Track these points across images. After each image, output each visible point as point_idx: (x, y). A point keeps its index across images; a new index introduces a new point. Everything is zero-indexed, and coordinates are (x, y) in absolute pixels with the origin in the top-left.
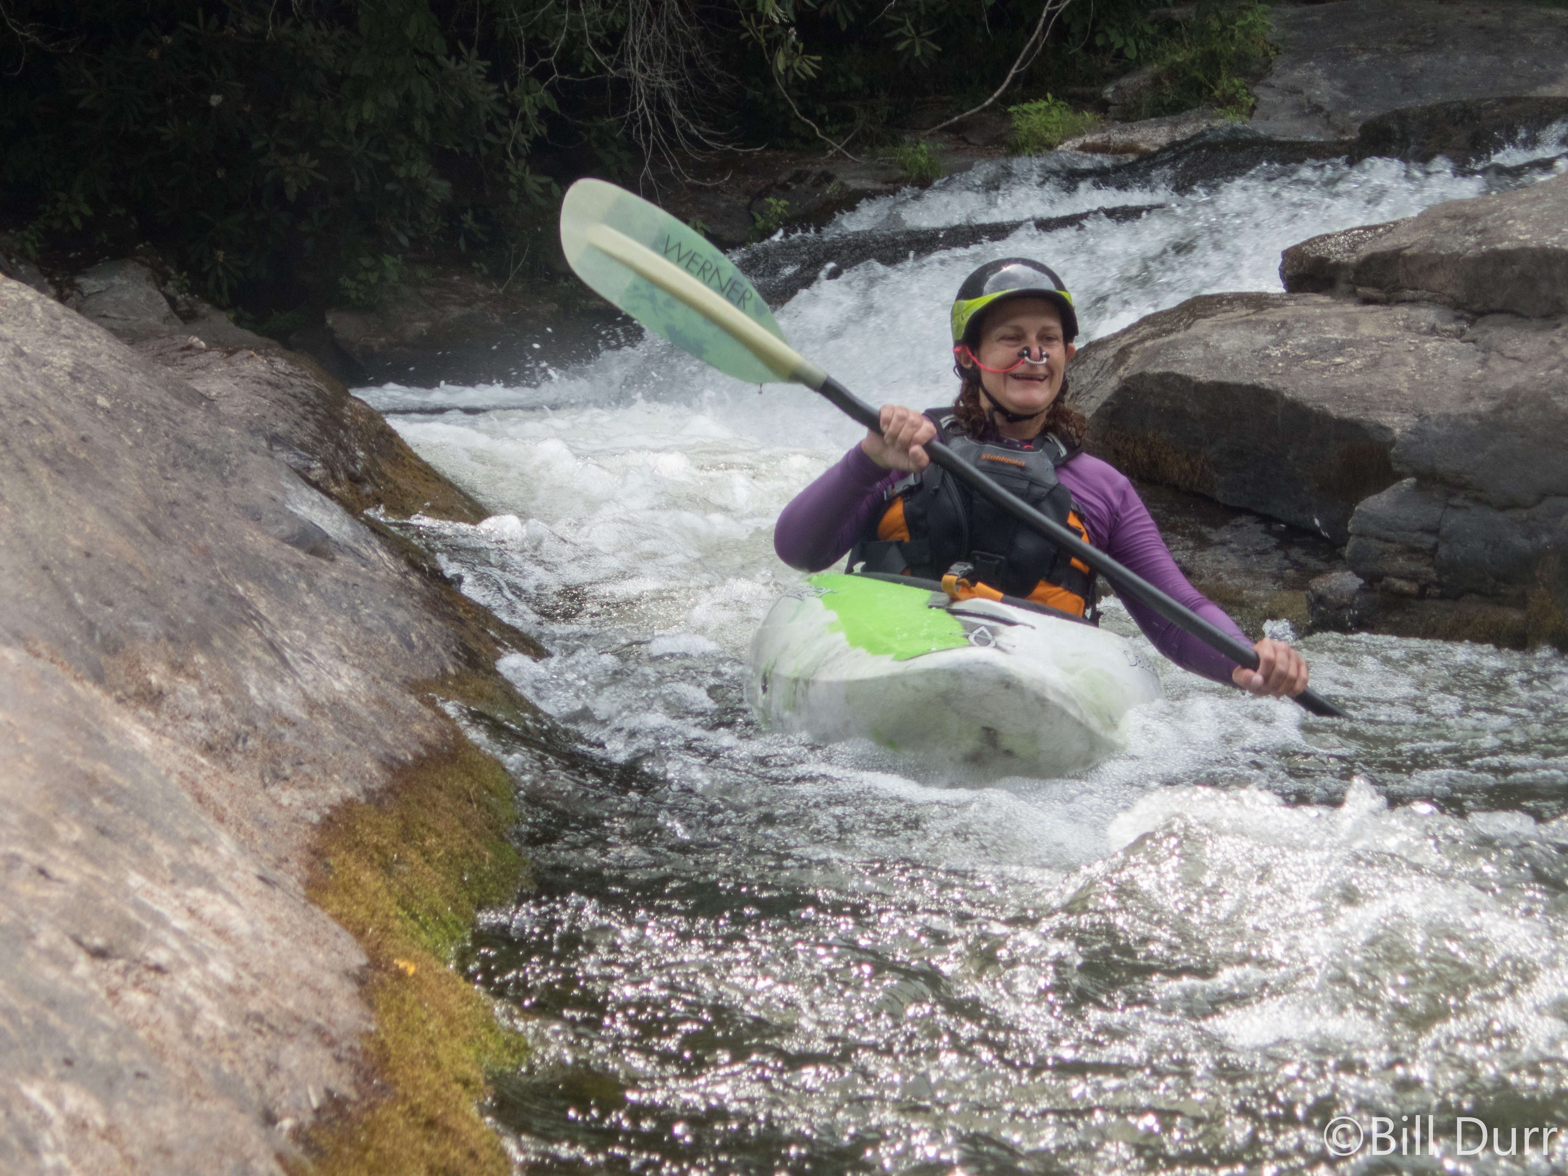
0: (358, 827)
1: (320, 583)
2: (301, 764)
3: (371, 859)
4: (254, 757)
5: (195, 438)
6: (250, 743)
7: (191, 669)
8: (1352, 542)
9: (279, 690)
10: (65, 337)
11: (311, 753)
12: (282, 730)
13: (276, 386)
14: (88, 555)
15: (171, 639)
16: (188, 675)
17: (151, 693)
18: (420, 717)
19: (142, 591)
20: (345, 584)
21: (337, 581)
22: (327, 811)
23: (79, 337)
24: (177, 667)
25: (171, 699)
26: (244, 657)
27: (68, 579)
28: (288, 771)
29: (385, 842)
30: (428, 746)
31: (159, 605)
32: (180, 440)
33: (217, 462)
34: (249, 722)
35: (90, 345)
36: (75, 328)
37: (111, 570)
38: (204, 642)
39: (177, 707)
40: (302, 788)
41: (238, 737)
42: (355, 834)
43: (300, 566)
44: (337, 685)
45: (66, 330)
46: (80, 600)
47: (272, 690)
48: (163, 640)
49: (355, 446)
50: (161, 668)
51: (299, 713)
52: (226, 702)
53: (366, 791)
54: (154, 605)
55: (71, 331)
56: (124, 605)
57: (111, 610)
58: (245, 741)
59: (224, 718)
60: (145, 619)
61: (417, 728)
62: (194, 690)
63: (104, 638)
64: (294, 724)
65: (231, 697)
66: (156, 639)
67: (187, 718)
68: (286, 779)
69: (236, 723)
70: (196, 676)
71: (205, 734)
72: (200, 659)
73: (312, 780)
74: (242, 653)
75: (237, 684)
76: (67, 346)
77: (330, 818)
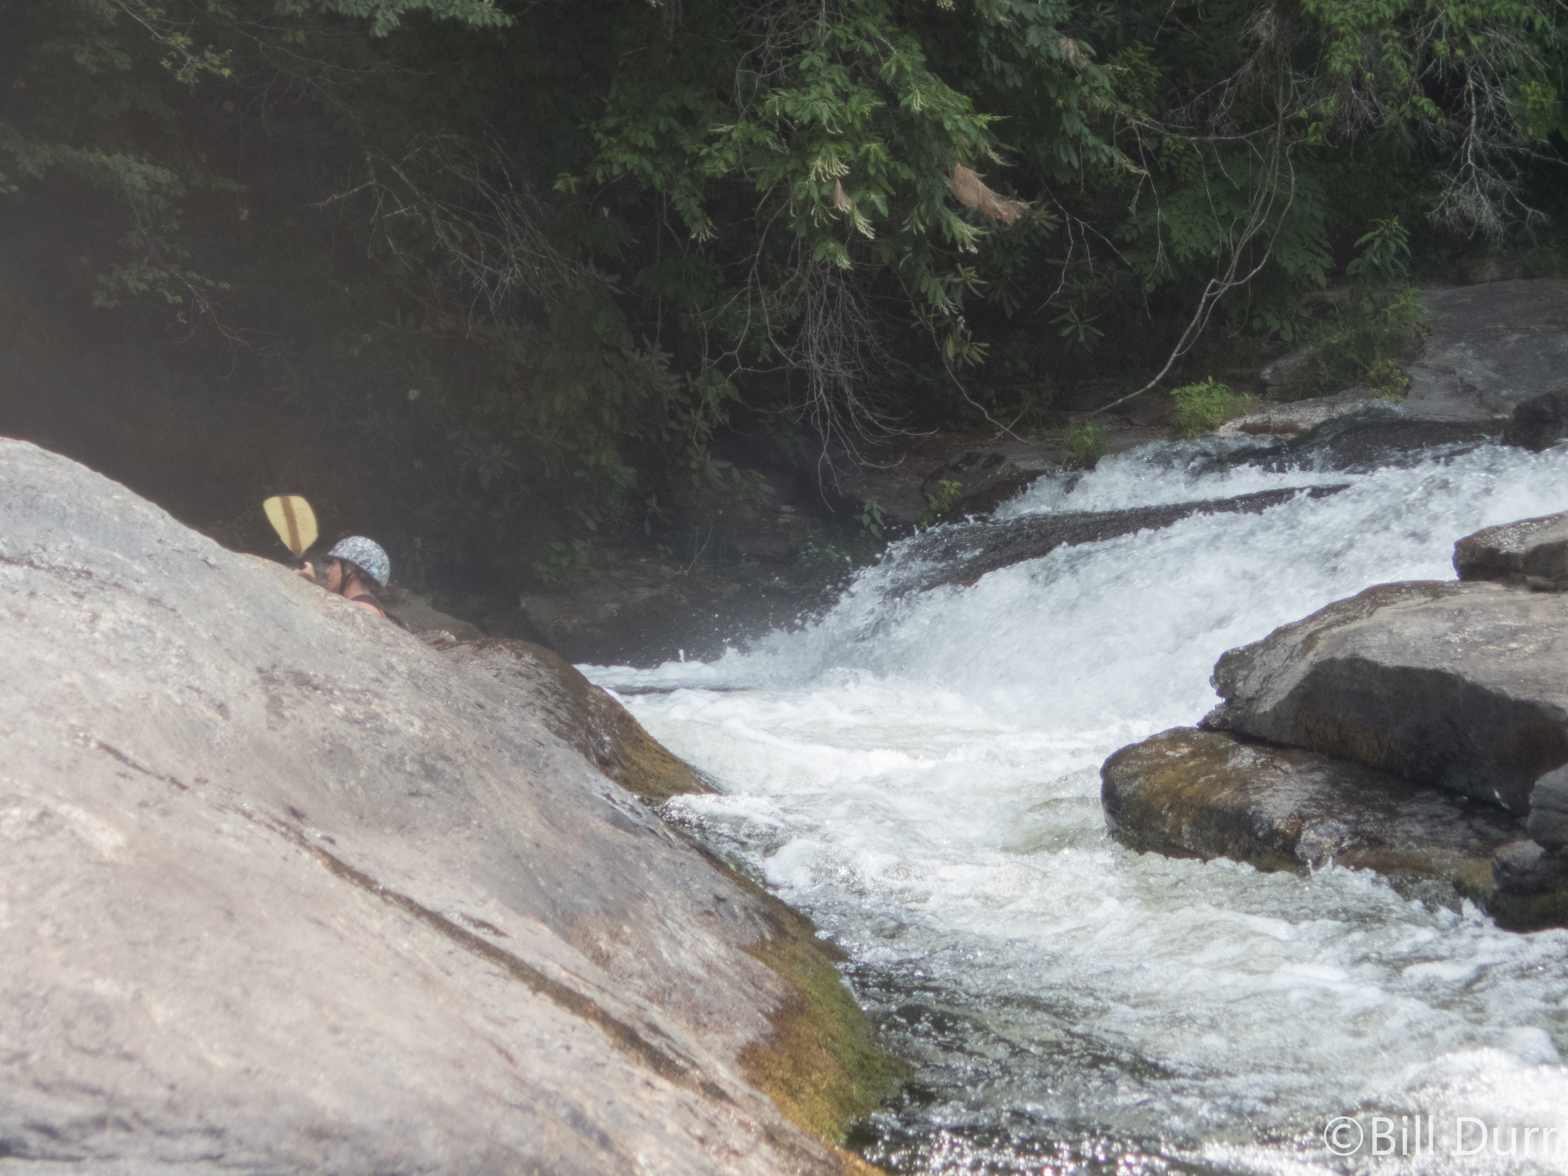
0: (767, 1064)
1: (656, 863)
2: (710, 1013)
3: (781, 1089)
4: (679, 1008)
5: (512, 734)
6: (675, 997)
7: (624, 937)
8: (1533, 814)
9: (682, 954)
10: (389, 645)
11: (717, 1005)
12: (693, 987)
13: (528, 677)
14: (538, 846)
15: (607, 913)
16: (622, 942)
17: (602, 956)
18: (768, 976)
19: (579, 875)
20: (674, 863)
21: (668, 860)
22: (739, 1051)
23: (398, 645)
24: (615, 936)
25: (616, 961)
26: (652, 927)
27: (531, 866)
28: (705, 1019)
29: (788, 1075)
30: (781, 1001)
31: (592, 885)
32: (501, 737)
33: (532, 755)
34: (668, 980)
35: (411, 651)
36: (392, 636)
37: (555, 857)
38: (623, 914)
39: (620, 968)
40: (717, 1032)
41: (665, 992)
42: (764, 1069)
43: (637, 848)
44: (708, 951)
45: (386, 638)
46: (542, 883)
47: (677, 953)
48: (602, 914)
49: (602, 732)
50: (604, 936)
51: (701, 972)
52: (651, 963)
53: (762, 1035)
54: (589, 885)
55: (391, 640)
56: (569, 886)
57: (561, 890)
58: (670, 995)
59: (654, 976)
60: (586, 896)
61: (769, 985)
62: (630, 954)
63: (563, 913)
64: (699, 981)
65: (654, 960)
66: (597, 914)
67: (630, 976)
68: (705, 1025)
69: (663, 982)
70: (627, 943)
71: (644, 989)
72: (627, 929)
73: (721, 1026)
74: (649, 923)
75: (653, 949)
76: (393, 653)
77: (743, 1057)
